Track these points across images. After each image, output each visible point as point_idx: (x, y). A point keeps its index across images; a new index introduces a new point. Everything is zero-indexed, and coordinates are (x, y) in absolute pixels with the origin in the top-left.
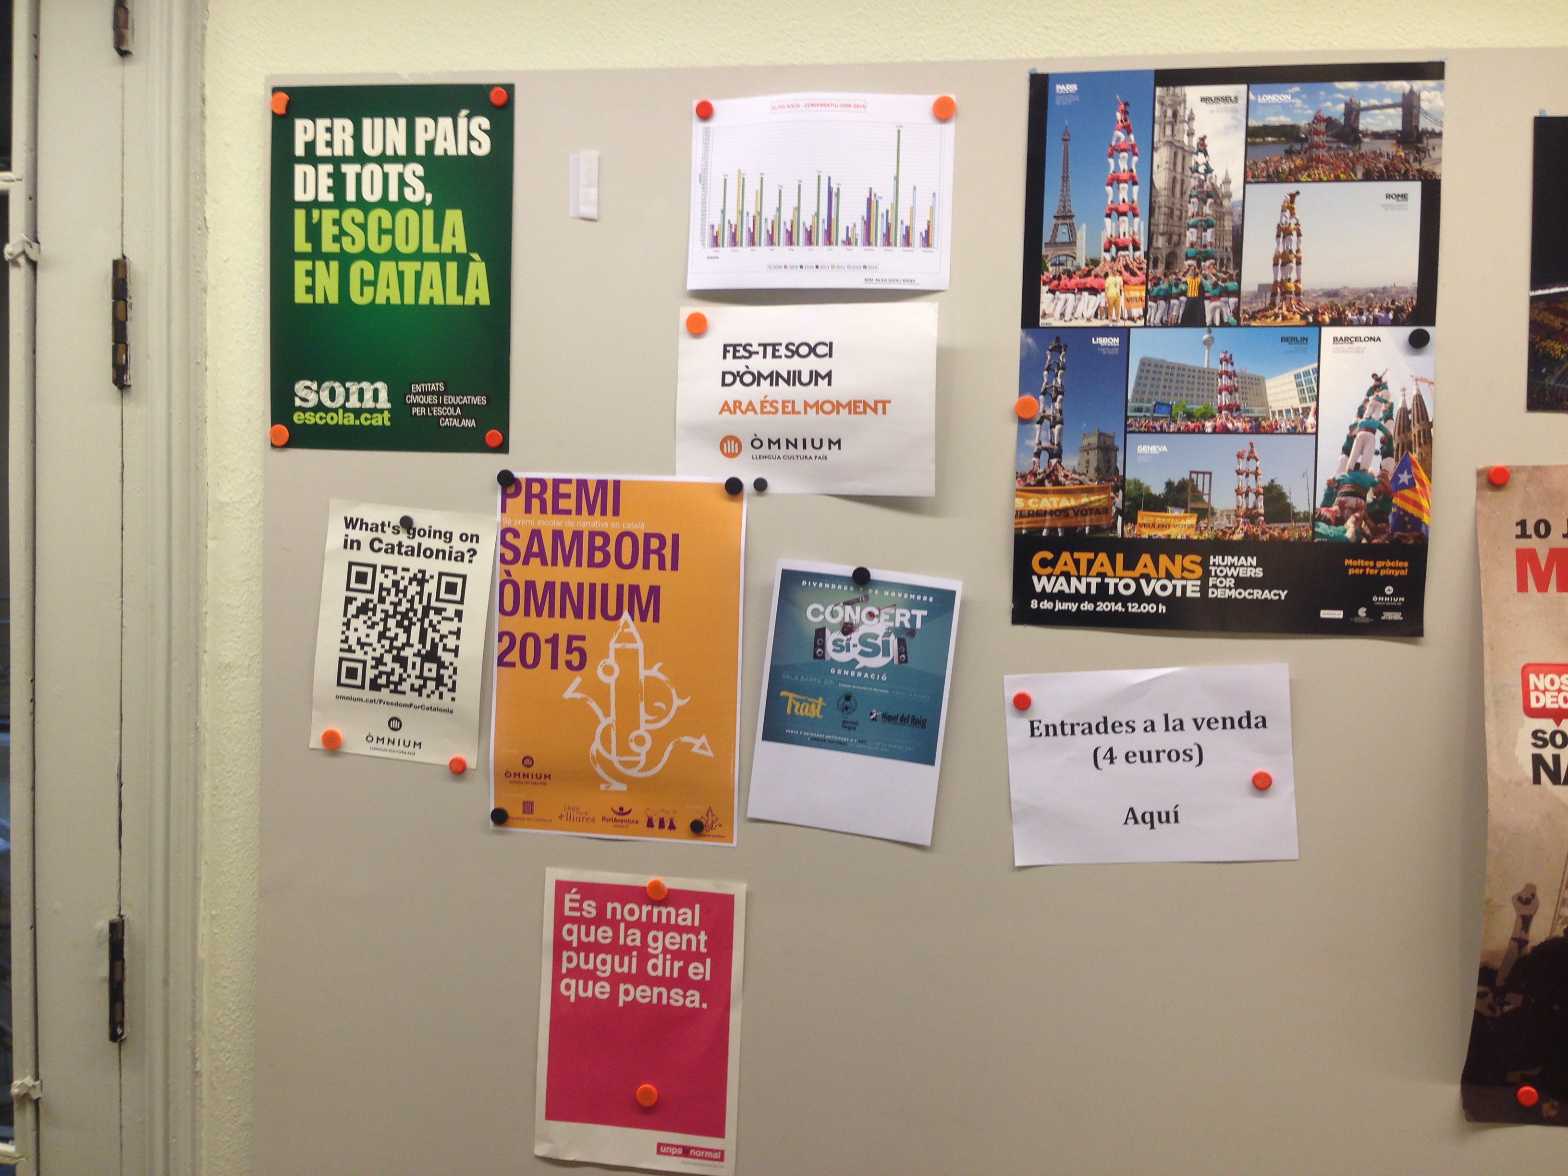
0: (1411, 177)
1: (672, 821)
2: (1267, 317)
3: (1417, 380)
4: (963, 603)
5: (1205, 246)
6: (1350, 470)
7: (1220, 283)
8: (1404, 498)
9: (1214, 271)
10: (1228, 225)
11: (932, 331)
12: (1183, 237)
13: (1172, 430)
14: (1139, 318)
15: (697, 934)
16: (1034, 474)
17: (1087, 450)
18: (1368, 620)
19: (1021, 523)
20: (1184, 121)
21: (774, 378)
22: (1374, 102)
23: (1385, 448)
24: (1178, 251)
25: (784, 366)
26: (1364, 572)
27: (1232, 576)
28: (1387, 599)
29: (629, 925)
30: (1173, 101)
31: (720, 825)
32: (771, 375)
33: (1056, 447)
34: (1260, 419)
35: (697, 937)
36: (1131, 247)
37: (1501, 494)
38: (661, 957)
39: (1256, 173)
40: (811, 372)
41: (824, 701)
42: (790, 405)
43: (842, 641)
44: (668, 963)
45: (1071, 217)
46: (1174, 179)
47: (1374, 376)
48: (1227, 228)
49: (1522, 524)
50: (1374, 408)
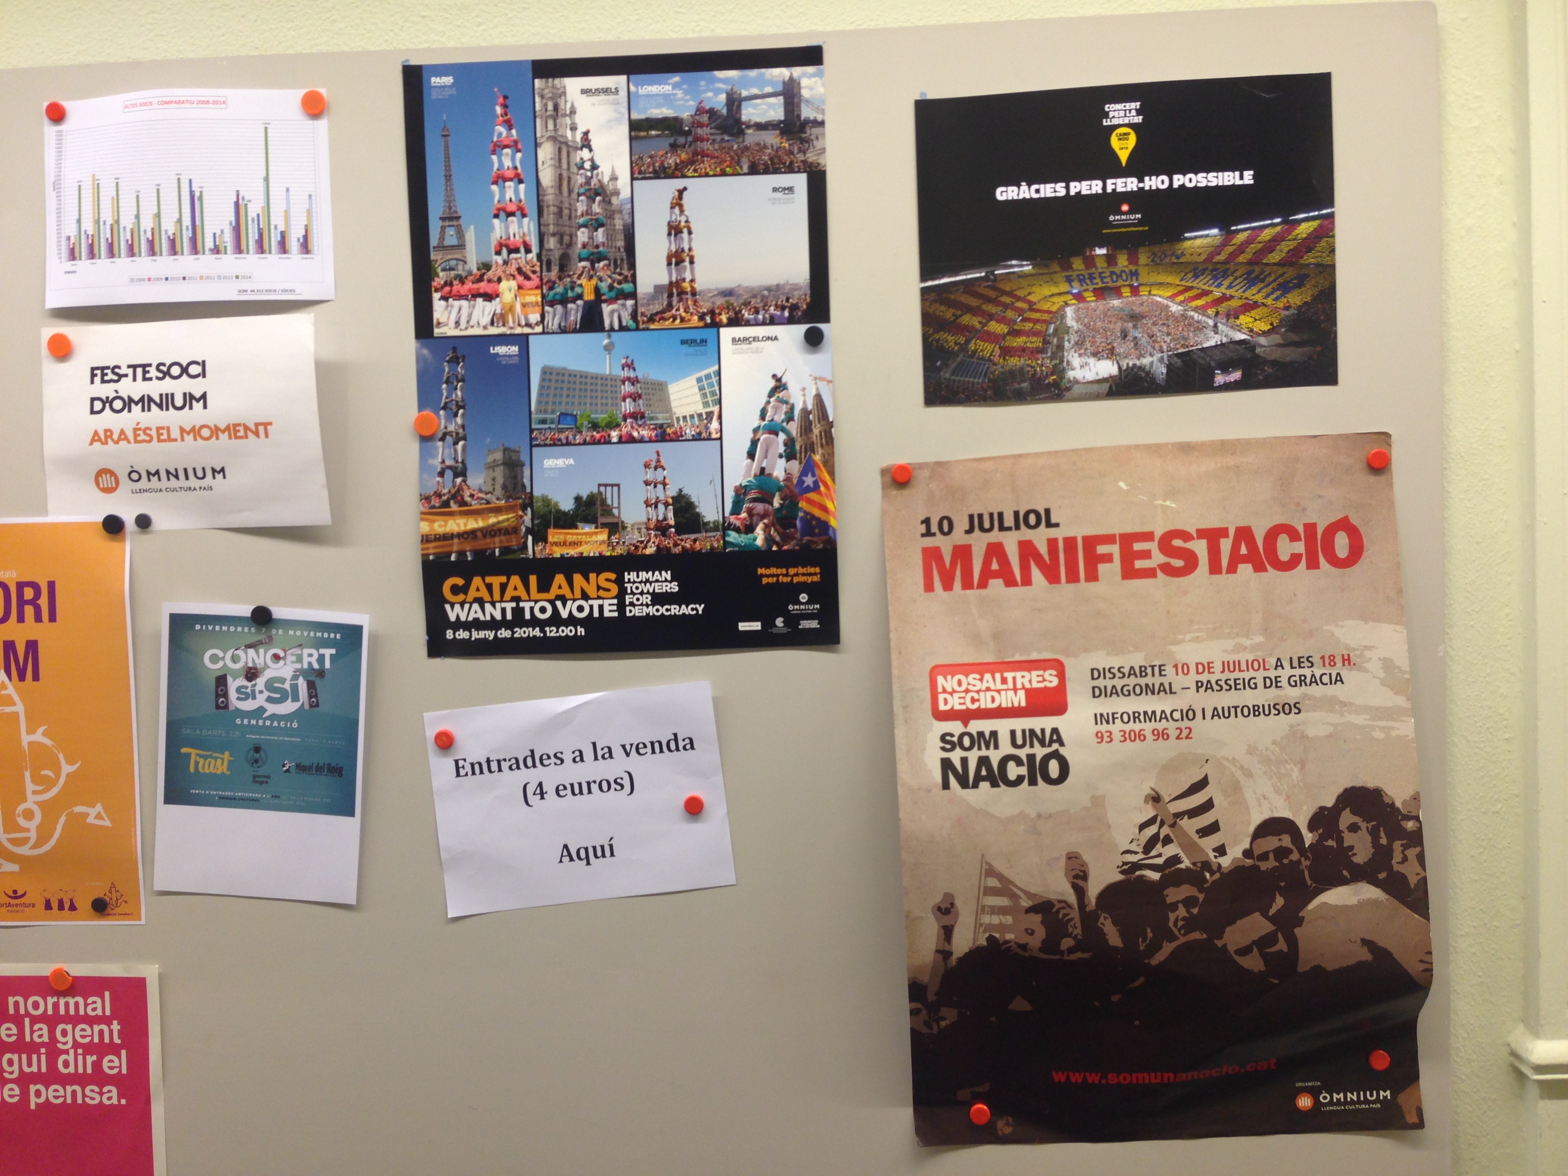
0: (796, 169)
1: (71, 900)
2: (665, 319)
3: (816, 379)
4: (373, 638)
5: (597, 247)
6: (755, 476)
7: (615, 285)
8: (810, 502)
9: (609, 273)
10: (619, 224)
11: (310, 344)
12: (574, 239)
13: (578, 441)
14: (537, 324)
15: (109, 1024)
16: (438, 495)
17: (492, 466)
18: (785, 630)
19: (428, 549)
20: (566, 115)
21: (146, 402)
22: (755, 91)
23: (788, 451)
24: (570, 252)
25: (156, 388)
26: (778, 580)
27: (648, 593)
28: (802, 607)
29: (34, 1020)
30: (553, 93)
31: (126, 902)
32: (142, 399)
33: (460, 465)
34: (665, 426)
35: (109, 1027)
36: (522, 250)
37: (905, 492)
38: (72, 1052)
39: (642, 168)
40: (185, 394)
41: (231, 756)
42: (165, 432)
43: (246, 687)
44: (80, 1058)
45: (458, 218)
46: (560, 175)
47: (774, 376)
48: (617, 227)
49: (927, 522)
50: (776, 409)
